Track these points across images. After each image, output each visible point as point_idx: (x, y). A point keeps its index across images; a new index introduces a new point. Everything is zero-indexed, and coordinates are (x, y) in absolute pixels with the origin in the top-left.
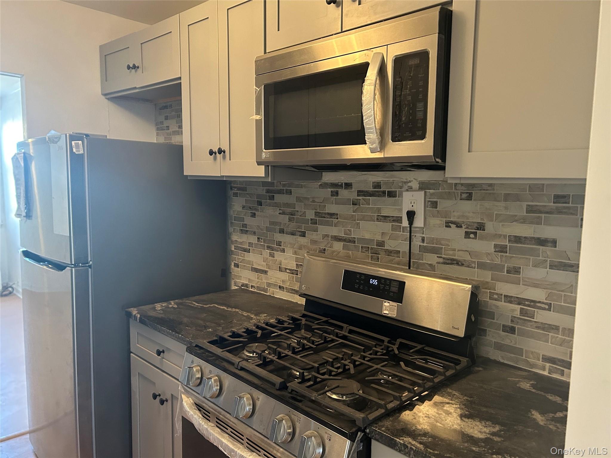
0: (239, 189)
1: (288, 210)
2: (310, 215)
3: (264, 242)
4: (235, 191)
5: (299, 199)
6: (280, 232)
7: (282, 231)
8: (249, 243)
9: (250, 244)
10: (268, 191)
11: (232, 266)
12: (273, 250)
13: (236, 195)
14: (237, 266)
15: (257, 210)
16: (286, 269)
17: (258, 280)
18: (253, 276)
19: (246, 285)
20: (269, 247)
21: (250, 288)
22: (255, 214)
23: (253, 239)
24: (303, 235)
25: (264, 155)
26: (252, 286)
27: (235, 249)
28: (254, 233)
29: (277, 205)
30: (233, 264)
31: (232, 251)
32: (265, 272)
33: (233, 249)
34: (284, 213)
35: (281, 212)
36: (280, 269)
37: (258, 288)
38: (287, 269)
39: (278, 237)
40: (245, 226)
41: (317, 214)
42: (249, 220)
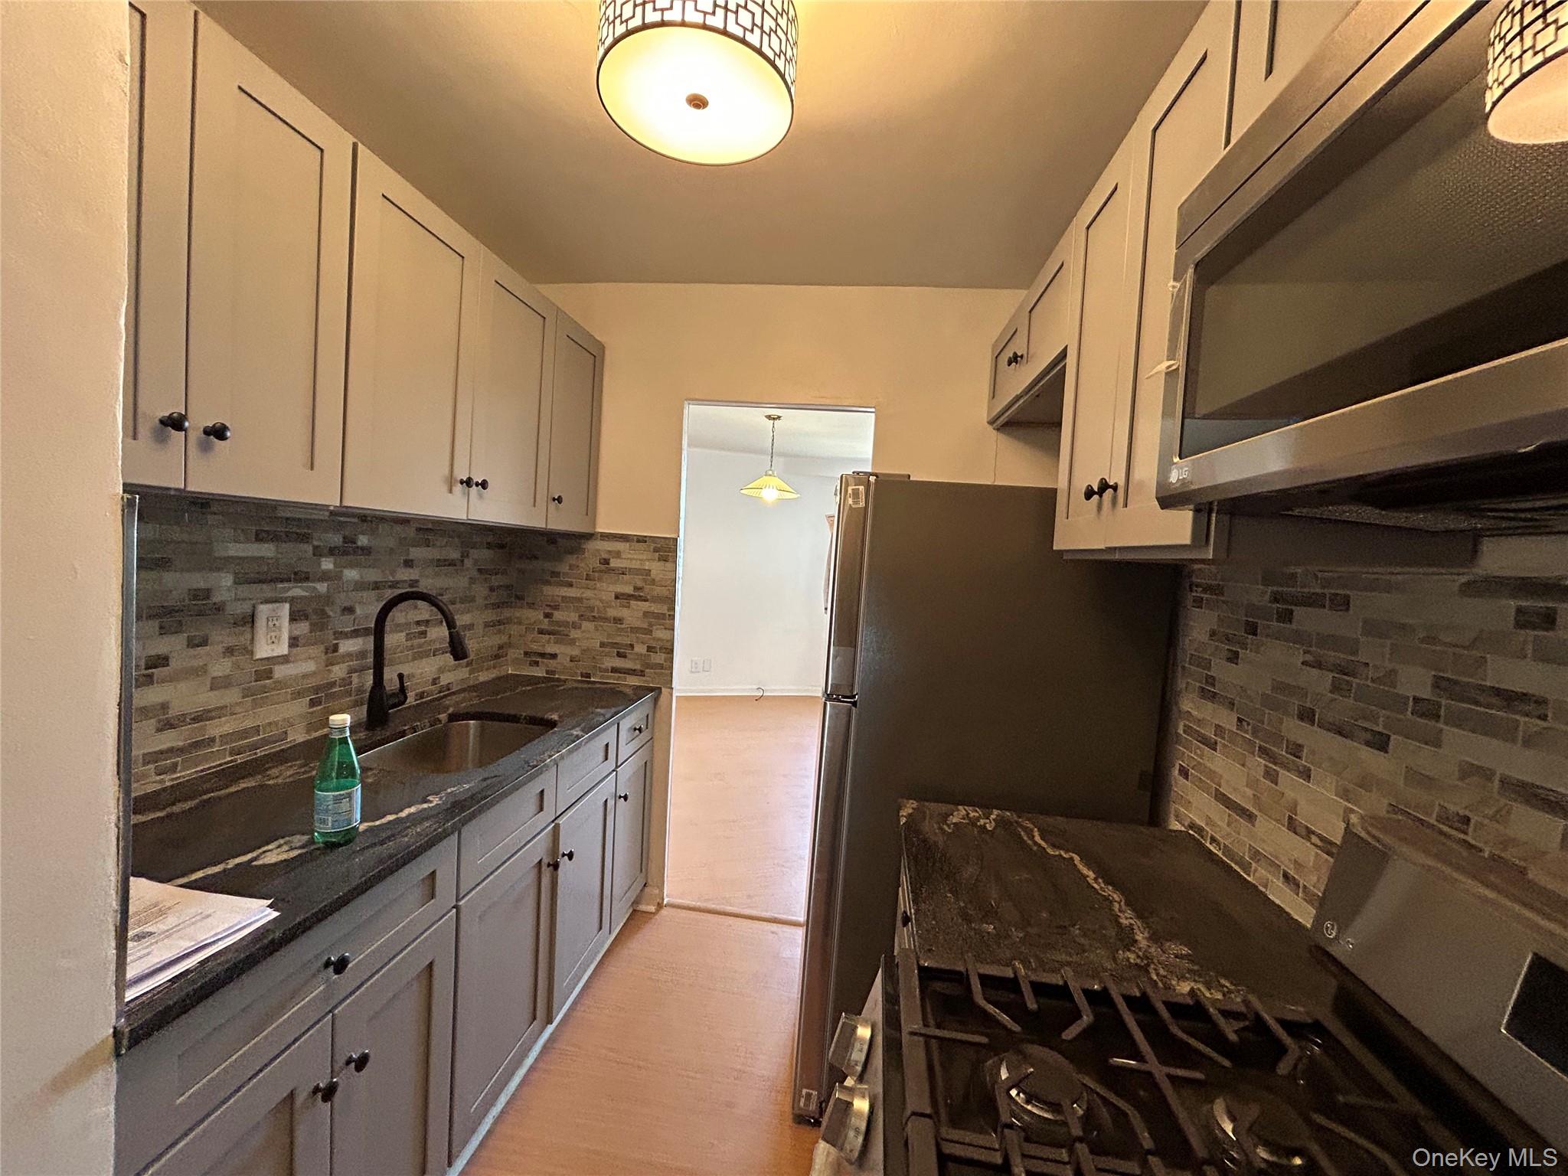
0: (1207, 589)
1: (1333, 656)
2: (1415, 682)
3: (1255, 733)
4: (1198, 593)
5: (1372, 628)
6: (1301, 718)
7: (1306, 715)
8: (1218, 726)
9: (1219, 730)
10: (1276, 598)
11: (1176, 772)
12: (1275, 764)
13: (1199, 602)
14: (1184, 773)
15: (1244, 646)
16: (1310, 832)
17: (1228, 829)
18: (1219, 815)
19: (1200, 830)
20: (1263, 751)
21: (1209, 840)
22: (1236, 654)
23: (1228, 720)
24: (1381, 743)
25: (1174, 477)
26: (1213, 840)
27: (1185, 732)
28: (1232, 704)
29: (1299, 638)
30: (1177, 767)
31: (1178, 735)
32: (1250, 817)
33: (1181, 731)
34: (1318, 665)
35: (1308, 658)
36: (1292, 825)
37: (1227, 851)
38: (1313, 833)
39: (1294, 729)
40: (1211, 680)
41: (1438, 683)
42: (1220, 669)
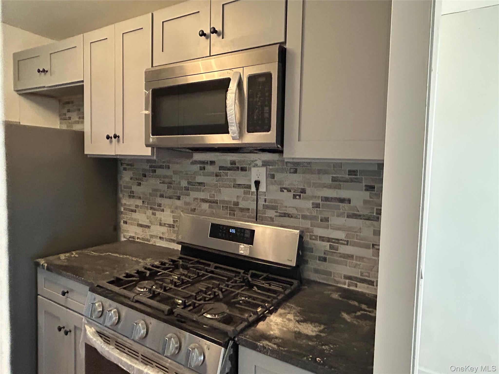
0: (128, 165)
1: (167, 180)
2: (184, 183)
3: (148, 204)
4: (125, 166)
5: (175, 173)
6: (160, 197)
7: (162, 196)
8: (136, 205)
9: (137, 206)
10: (151, 167)
11: (122, 223)
12: (155, 210)
13: (125, 169)
14: (125, 222)
15: (143, 181)
16: (165, 224)
17: (143, 233)
18: (139, 230)
19: (133, 237)
20: (151, 208)
21: (136, 239)
22: (140, 184)
23: (139, 202)
24: (179, 198)
25: (151, 140)
26: (138, 238)
27: (124, 210)
28: (140, 198)
29: (158, 177)
30: (122, 221)
31: (122, 213)
32: (149, 227)
33: (122, 210)
34: (163, 183)
35: (161, 181)
36: (160, 225)
37: (143, 239)
38: (166, 224)
39: (159, 200)
40: (132, 192)
41: (189, 183)
42: (135, 188)
